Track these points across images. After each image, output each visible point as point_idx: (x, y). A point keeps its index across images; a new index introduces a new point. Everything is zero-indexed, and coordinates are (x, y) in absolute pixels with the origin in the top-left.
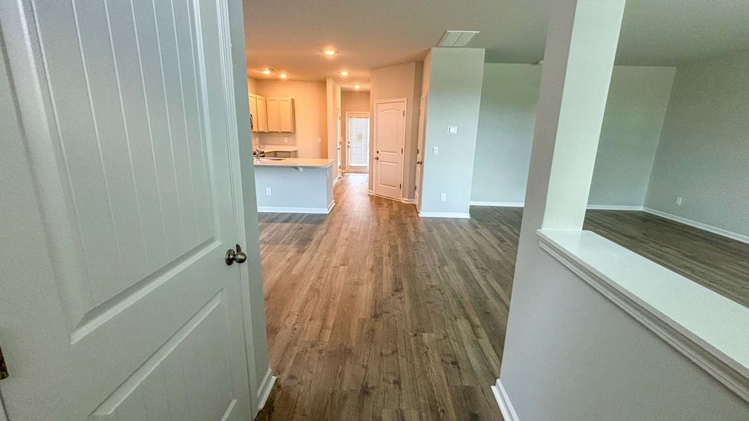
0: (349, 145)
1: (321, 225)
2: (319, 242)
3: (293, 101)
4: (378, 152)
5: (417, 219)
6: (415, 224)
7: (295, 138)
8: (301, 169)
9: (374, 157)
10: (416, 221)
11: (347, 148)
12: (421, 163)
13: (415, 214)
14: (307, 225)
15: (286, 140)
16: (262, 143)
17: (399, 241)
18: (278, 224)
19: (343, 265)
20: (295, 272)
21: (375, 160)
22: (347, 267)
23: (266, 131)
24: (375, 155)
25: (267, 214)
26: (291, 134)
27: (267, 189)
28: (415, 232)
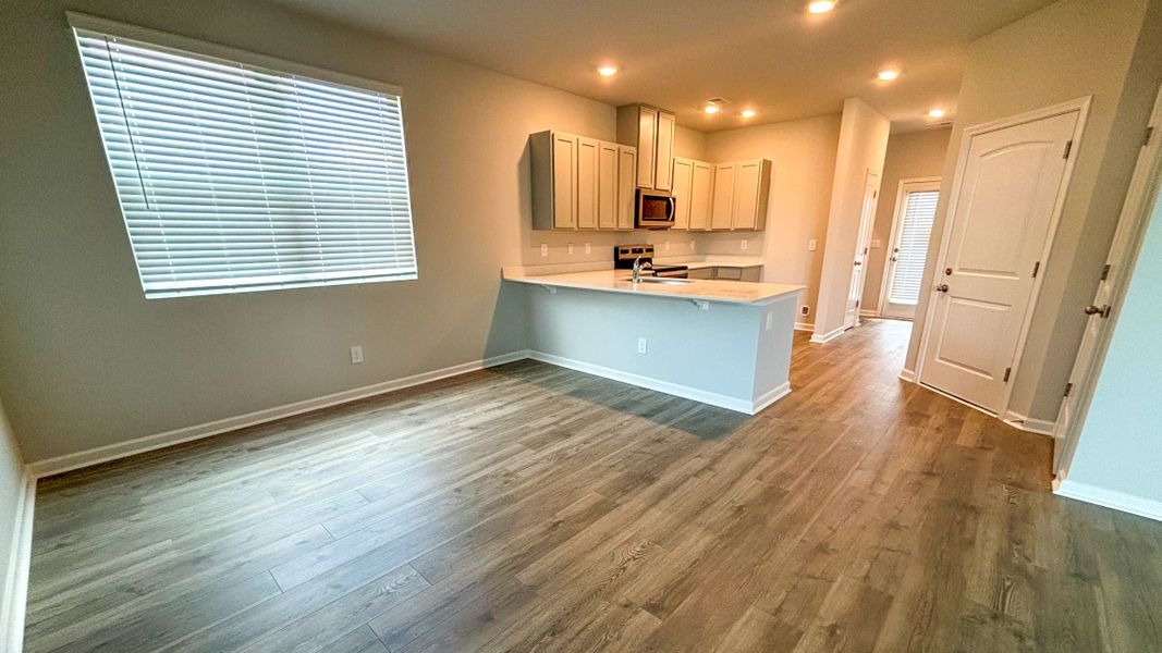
0: (896, 255)
1: (712, 443)
2: (665, 493)
3: (767, 165)
4: (949, 272)
5: (1037, 499)
6: (1016, 524)
7: (762, 239)
8: (706, 306)
9: (938, 282)
10: (1027, 511)
11: (888, 262)
12: (1106, 313)
13: (1035, 476)
14: (680, 436)
15: (744, 245)
16: (701, 252)
17: (913, 579)
18: (628, 417)
19: (654, 608)
20: (525, 577)
21: (936, 294)
22: (658, 623)
23: (708, 229)
24: (940, 279)
25: (633, 388)
26: (757, 231)
27: (640, 340)
28: (1003, 560)
